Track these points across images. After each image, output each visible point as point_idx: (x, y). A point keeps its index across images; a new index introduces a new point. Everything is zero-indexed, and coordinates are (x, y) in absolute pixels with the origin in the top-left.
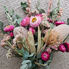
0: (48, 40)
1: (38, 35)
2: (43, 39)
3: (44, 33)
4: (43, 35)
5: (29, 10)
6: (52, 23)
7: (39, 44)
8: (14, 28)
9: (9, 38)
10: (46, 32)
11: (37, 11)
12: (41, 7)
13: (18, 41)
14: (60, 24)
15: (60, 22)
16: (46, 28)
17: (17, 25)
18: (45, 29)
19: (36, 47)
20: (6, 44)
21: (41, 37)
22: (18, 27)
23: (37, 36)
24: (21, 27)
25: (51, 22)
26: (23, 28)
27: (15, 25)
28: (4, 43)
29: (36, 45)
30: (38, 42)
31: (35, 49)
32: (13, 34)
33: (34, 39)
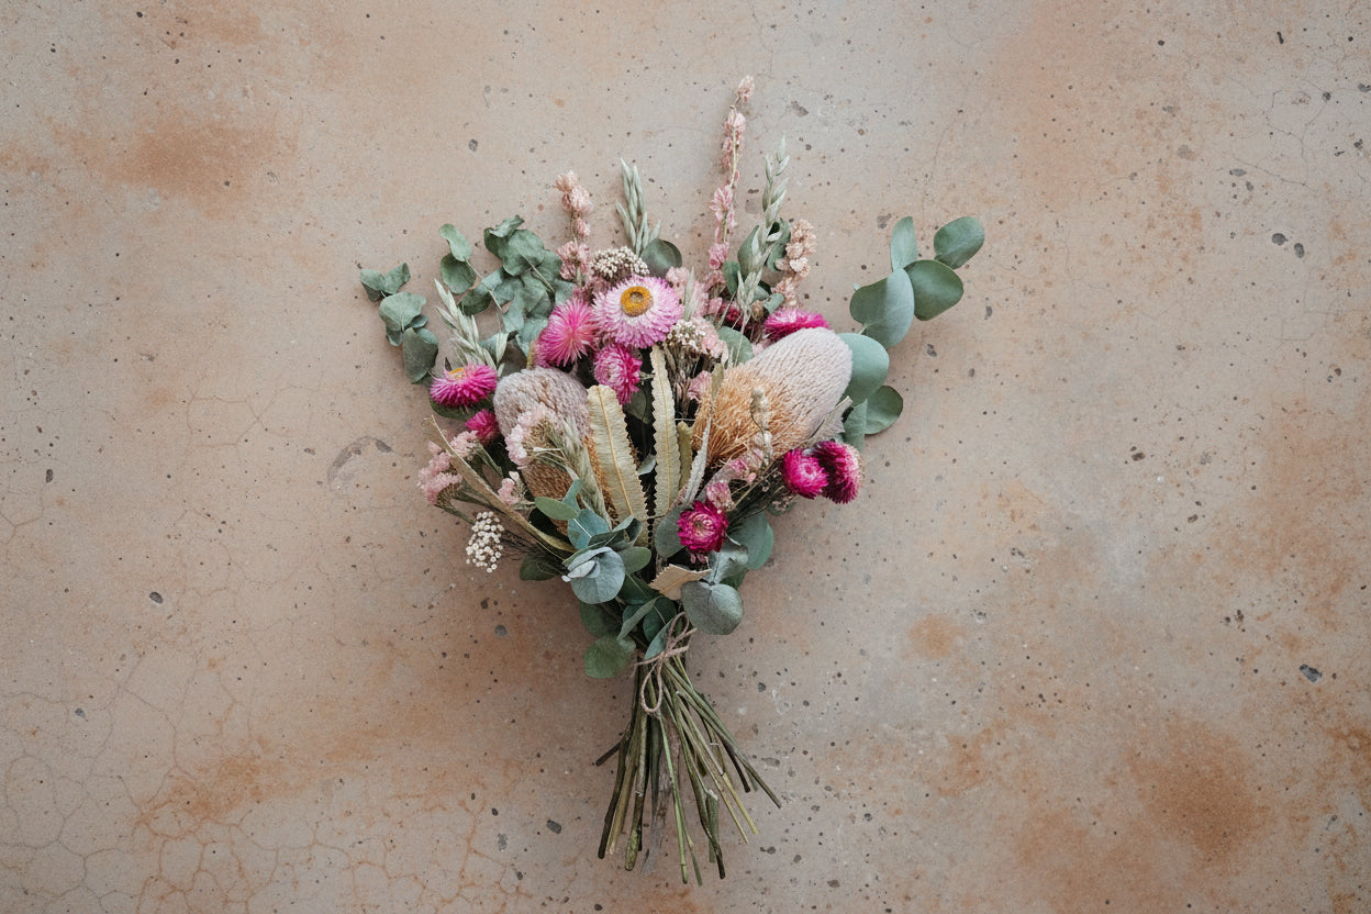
0: (711, 434)
1: (653, 409)
2: (690, 431)
3: (691, 396)
4: (686, 409)
5: (582, 255)
6: (738, 328)
7: (665, 461)
8: (496, 379)
9: (472, 445)
10: (703, 385)
11: (633, 257)
12: (658, 227)
13: (540, 445)
14: (792, 332)
15: (793, 320)
16: (702, 363)
17: (514, 359)
18: (694, 373)
19: (649, 481)
20: (455, 479)
21: (677, 422)
22: (524, 371)
23: (645, 421)
24: (540, 371)
25: (731, 321)
26: (552, 374)
27: (497, 365)
28: (445, 480)
29: (647, 470)
30: (654, 453)
31: (641, 496)
32: (493, 423)
33: (627, 429)
